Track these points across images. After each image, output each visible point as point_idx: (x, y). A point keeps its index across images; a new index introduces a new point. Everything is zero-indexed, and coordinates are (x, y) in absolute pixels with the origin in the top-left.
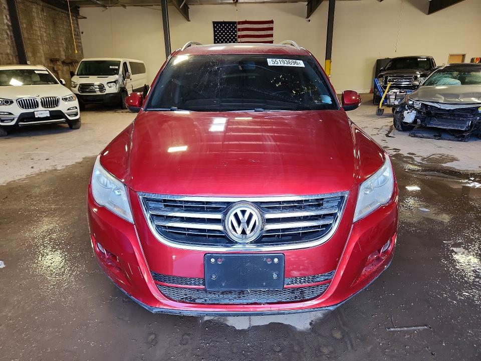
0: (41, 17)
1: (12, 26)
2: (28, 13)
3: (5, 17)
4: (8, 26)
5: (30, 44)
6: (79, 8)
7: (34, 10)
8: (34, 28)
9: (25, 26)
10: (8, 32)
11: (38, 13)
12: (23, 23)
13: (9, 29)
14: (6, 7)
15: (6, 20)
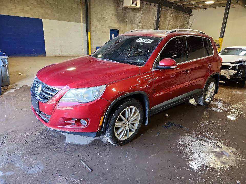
0: (171, 16)
1: (157, 21)
2: (165, 15)
3: (155, 17)
4: (155, 21)
5: (162, 28)
6: (192, 10)
7: (169, 13)
8: (166, 21)
9: (162, 20)
10: (154, 23)
11: (170, 15)
12: (162, 19)
13: (155, 22)
14: (157, 13)
15: (155, 19)
